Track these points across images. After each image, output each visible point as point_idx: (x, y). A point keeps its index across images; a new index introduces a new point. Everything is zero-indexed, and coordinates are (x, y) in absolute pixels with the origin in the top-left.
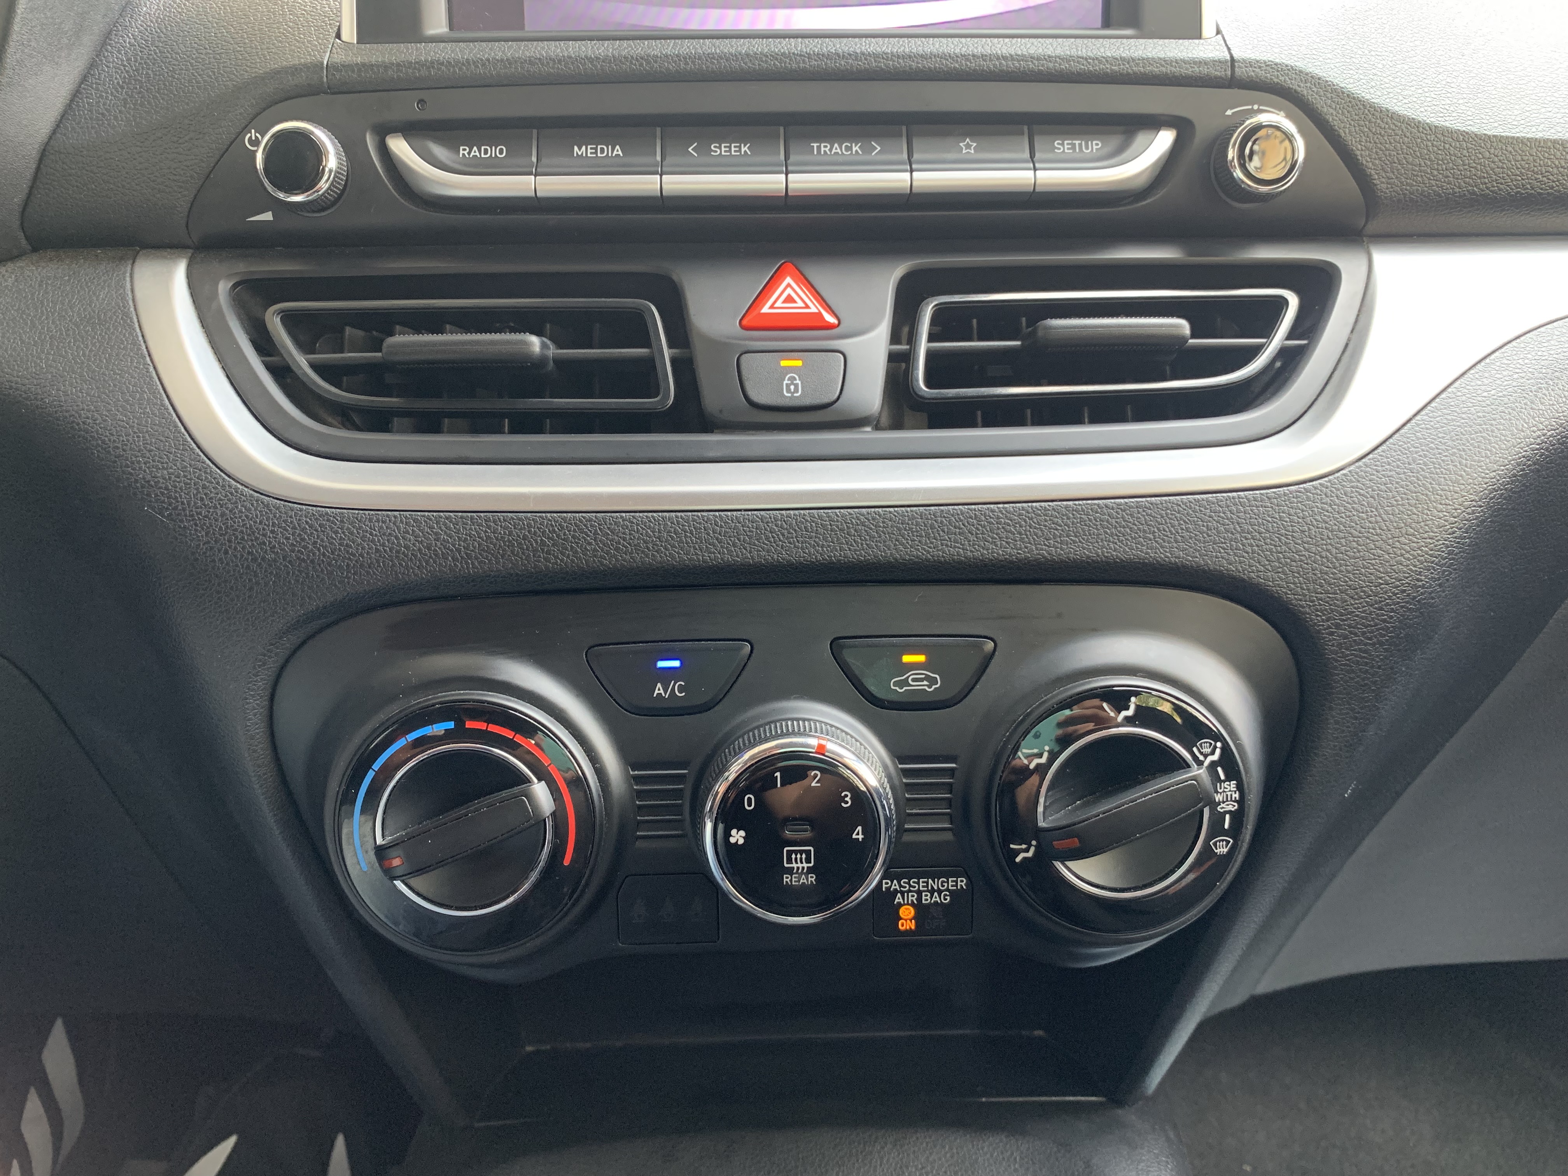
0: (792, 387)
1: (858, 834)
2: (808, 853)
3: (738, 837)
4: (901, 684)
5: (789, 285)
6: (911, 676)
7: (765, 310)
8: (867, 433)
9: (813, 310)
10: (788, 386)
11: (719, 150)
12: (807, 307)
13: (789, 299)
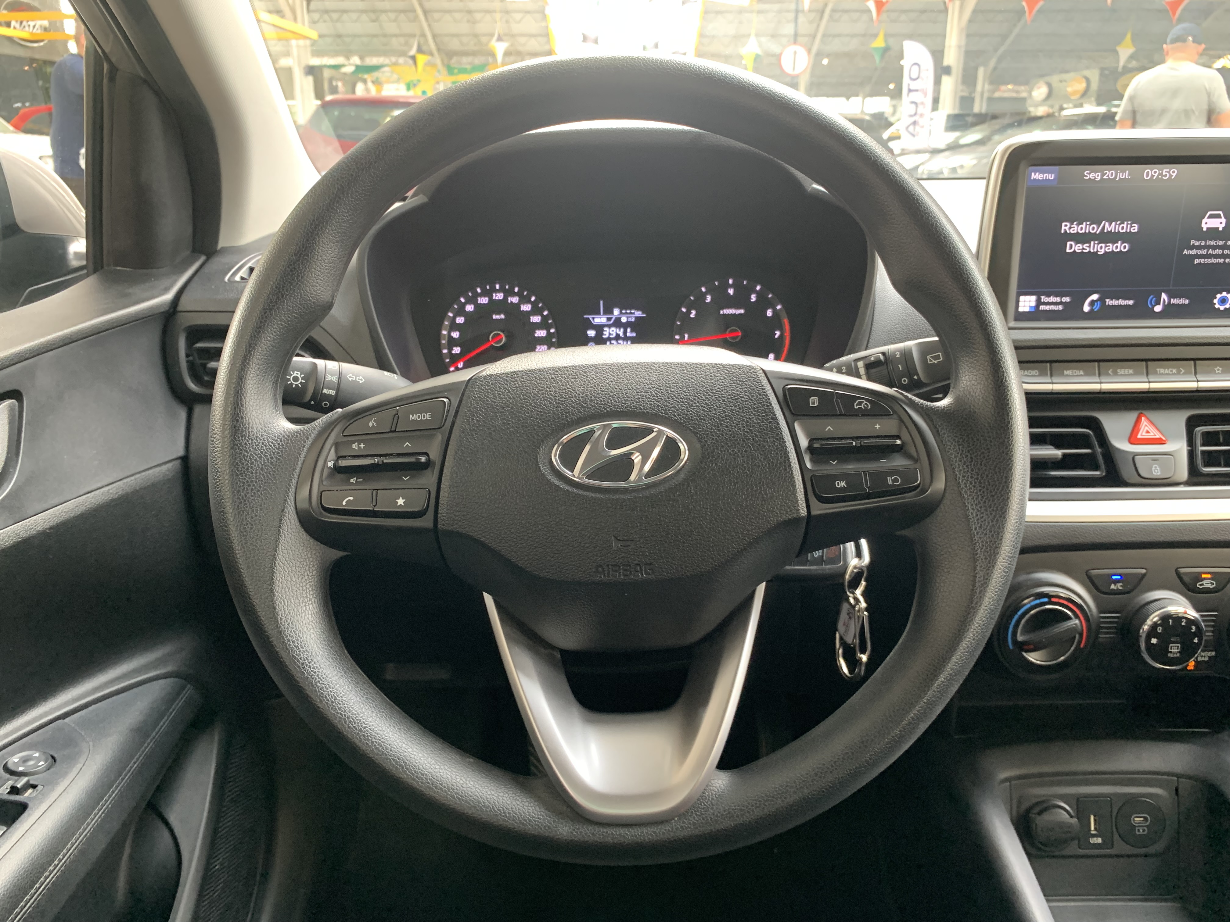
0: (1156, 471)
1: (1196, 640)
2: (1178, 647)
3: (1154, 641)
4: (1201, 585)
5: (1146, 426)
6: (1204, 582)
7: (1139, 436)
8: (1181, 488)
9: (1157, 437)
10: (1155, 470)
11: (1121, 372)
12: (1155, 435)
13: (1148, 432)
